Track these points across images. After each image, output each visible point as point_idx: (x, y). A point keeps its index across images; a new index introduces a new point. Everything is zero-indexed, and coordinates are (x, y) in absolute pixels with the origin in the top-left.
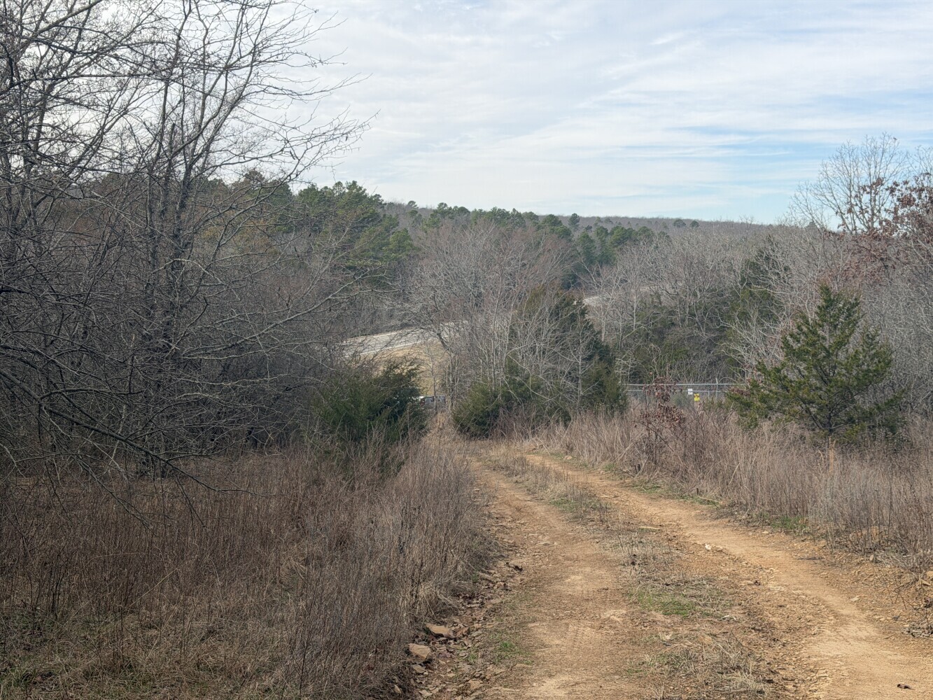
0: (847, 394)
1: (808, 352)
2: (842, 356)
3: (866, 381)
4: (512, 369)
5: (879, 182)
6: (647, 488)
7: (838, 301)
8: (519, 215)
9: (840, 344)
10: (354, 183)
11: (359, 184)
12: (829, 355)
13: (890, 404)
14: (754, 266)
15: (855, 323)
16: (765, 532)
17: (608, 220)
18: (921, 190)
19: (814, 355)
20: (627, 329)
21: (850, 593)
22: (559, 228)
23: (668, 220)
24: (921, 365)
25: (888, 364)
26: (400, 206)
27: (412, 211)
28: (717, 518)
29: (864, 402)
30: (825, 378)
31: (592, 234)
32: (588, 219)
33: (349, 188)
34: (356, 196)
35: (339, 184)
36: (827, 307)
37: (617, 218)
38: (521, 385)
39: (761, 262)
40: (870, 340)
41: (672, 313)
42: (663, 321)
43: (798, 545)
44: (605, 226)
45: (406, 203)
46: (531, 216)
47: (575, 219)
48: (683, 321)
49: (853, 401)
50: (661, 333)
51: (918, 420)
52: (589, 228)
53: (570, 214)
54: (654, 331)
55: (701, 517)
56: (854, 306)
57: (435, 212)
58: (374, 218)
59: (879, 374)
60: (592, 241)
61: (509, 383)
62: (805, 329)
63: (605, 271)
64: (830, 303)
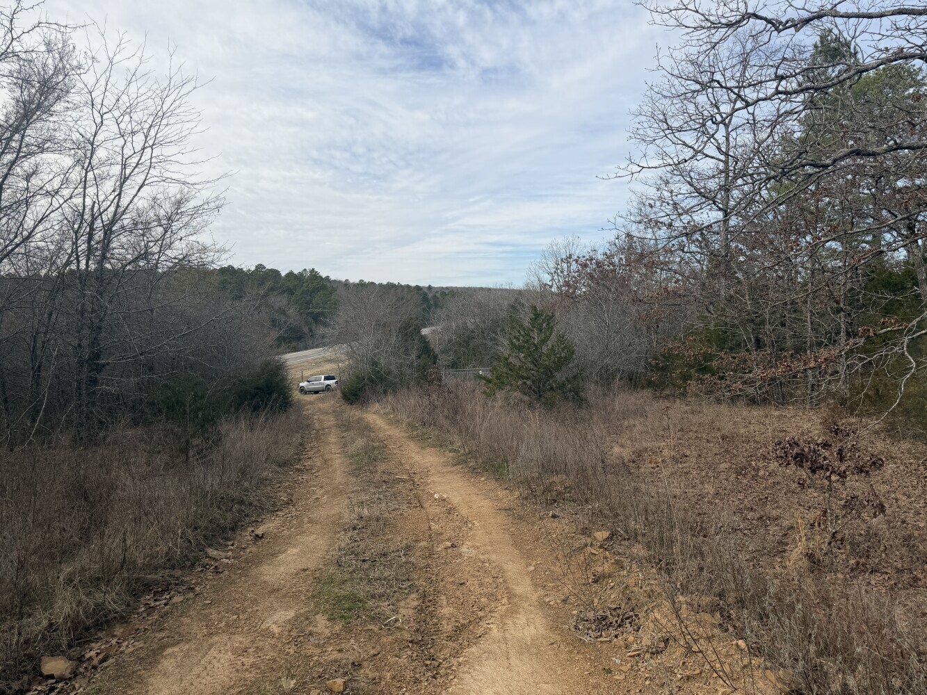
0: (549, 372)
1: (524, 347)
2: (545, 349)
3: (561, 363)
4: (375, 364)
5: (570, 256)
6: (422, 440)
7: (542, 315)
8: (401, 286)
9: (544, 341)
10: (313, 269)
11: (316, 270)
12: (537, 349)
13: (575, 378)
14: (512, 307)
15: (552, 328)
16: (483, 479)
17: (447, 288)
18: (592, 259)
19: (528, 348)
20: (450, 341)
21: (528, 556)
22: (421, 292)
23: (476, 288)
24: (593, 354)
25: (573, 353)
26: (340, 282)
27: (346, 284)
28: (455, 465)
29: (560, 376)
30: (535, 363)
31: (438, 295)
32: (437, 288)
33: (310, 272)
34: (314, 275)
35: (305, 270)
36: (536, 318)
37: (451, 287)
38: (378, 372)
39: (517, 305)
40: (561, 338)
41: (473, 332)
42: (468, 336)
43: (501, 493)
44: (445, 291)
45: (344, 280)
46: (408, 286)
47: (430, 288)
48: (478, 336)
49: (554, 377)
50: (467, 342)
51: (592, 387)
52: (437, 292)
53: (427, 286)
54: (464, 341)
55: (446, 464)
56: (552, 317)
57: (358, 284)
58: (324, 287)
59: (567, 360)
60: (438, 298)
61: (372, 372)
62: (523, 333)
63: (438, 311)
64: (537, 315)
